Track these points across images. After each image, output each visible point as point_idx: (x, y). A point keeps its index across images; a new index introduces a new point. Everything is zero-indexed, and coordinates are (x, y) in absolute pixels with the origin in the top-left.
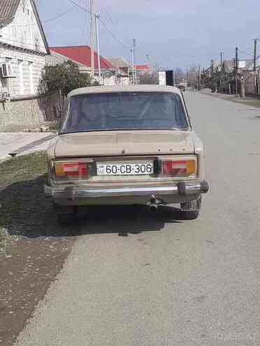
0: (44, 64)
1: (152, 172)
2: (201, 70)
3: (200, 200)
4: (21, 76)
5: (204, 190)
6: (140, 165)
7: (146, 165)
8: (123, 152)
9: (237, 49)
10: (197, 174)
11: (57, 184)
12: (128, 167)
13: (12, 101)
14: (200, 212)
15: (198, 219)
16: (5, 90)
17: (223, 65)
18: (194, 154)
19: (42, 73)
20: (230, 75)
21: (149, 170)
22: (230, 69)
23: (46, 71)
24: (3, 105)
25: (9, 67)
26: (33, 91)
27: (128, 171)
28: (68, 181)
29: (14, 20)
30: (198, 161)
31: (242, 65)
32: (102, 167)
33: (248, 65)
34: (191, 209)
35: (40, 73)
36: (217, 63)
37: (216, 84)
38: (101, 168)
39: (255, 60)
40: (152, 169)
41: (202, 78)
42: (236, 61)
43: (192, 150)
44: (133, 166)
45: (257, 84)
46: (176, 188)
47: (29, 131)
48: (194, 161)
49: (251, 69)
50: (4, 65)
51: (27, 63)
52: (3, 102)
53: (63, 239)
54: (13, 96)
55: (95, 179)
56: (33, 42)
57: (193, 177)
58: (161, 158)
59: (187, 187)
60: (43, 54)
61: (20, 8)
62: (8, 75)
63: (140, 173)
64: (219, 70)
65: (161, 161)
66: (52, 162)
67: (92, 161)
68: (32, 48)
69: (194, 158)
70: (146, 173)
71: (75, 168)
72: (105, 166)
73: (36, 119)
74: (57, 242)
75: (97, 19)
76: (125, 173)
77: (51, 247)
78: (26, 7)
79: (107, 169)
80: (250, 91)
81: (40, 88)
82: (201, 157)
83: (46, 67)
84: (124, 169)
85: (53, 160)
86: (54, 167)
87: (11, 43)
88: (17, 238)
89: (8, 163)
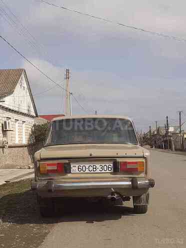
0: (33, 123)
1: (112, 171)
2: (143, 133)
3: (148, 194)
4: (17, 130)
5: (152, 184)
6: (103, 165)
7: (107, 165)
8: (91, 155)
9: (167, 117)
10: (146, 173)
11: (41, 180)
12: (95, 167)
13: (9, 147)
14: (148, 206)
15: (147, 213)
16: (5, 139)
17: (158, 130)
18: (143, 157)
19: (32, 129)
20: (163, 137)
21: (110, 169)
22: (163, 132)
23: (34, 127)
24: (3, 149)
25: (9, 123)
26: (25, 142)
27: (95, 170)
28: (49, 178)
29: (14, 93)
30: (146, 162)
31: (171, 129)
32: (75, 166)
33: (176, 130)
34: (142, 204)
35: (30, 129)
36: (154, 129)
37: (153, 142)
38: (74, 168)
39: (180, 126)
40: (112, 169)
41: (144, 138)
42: (167, 127)
43: (141, 155)
44: (98, 166)
45: (183, 143)
46: (130, 183)
47: (20, 168)
48: (143, 162)
49: (178, 132)
50: (5, 122)
51: (21, 122)
52: (3, 147)
53: (44, 225)
54: (10, 144)
55: (69, 175)
56: (26, 108)
57: (143, 175)
58: (119, 160)
59: (138, 182)
60: (33, 117)
61: (18, 85)
62: (8, 129)
63: (103, 171)
64: (156, 133)
65: (119, 162)
66: (38, 162)
67: (67, 162)
68: (26, 112)
69: (144, 160)
70: (108, 171)
71: (55, 168)
72: (77, 166)
73: (26, 161)
74: (39, 227)
75: (71, 95)
76: (92, 172)
77: (35, 230)
78: (23, 85)
79: (79, 168)
80: (178, 147)
81: (29, 140)
82: (149, 159)
83: (34, 126)
84: (91, 168)
85: (38, 161)
86: (39, 166)
87: (11, 108)
88: (8, 224)
89: (4, 185)
